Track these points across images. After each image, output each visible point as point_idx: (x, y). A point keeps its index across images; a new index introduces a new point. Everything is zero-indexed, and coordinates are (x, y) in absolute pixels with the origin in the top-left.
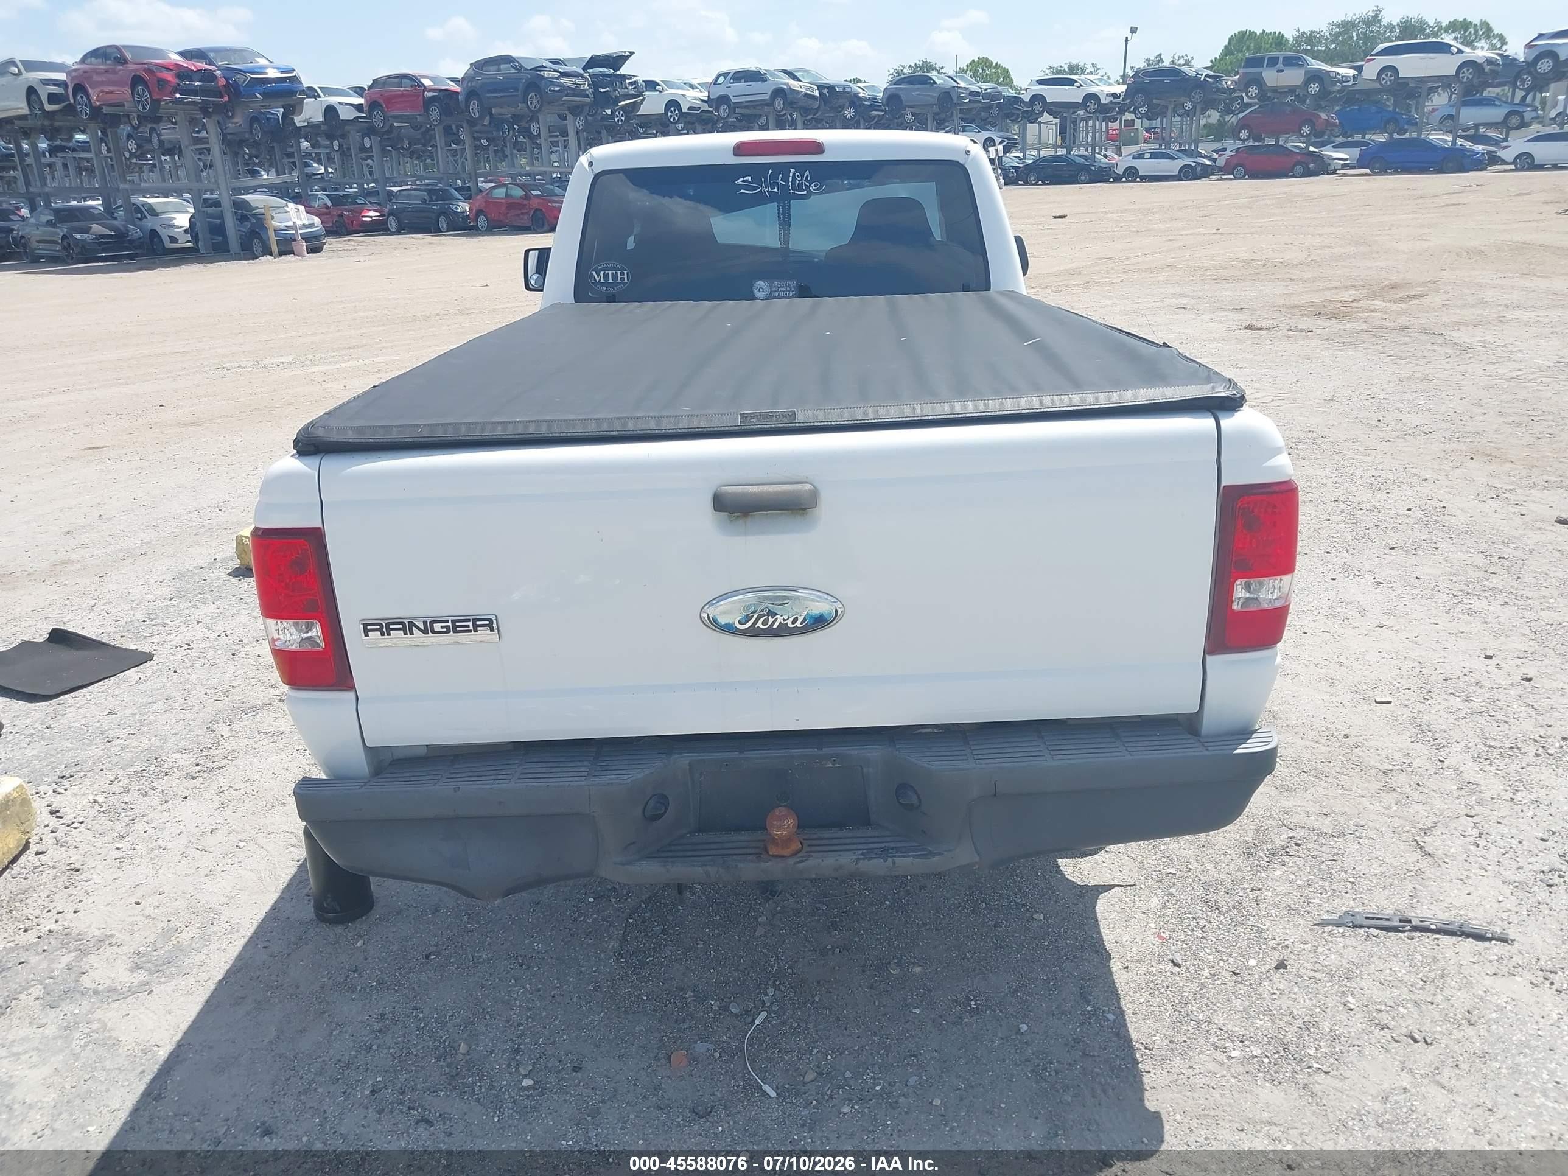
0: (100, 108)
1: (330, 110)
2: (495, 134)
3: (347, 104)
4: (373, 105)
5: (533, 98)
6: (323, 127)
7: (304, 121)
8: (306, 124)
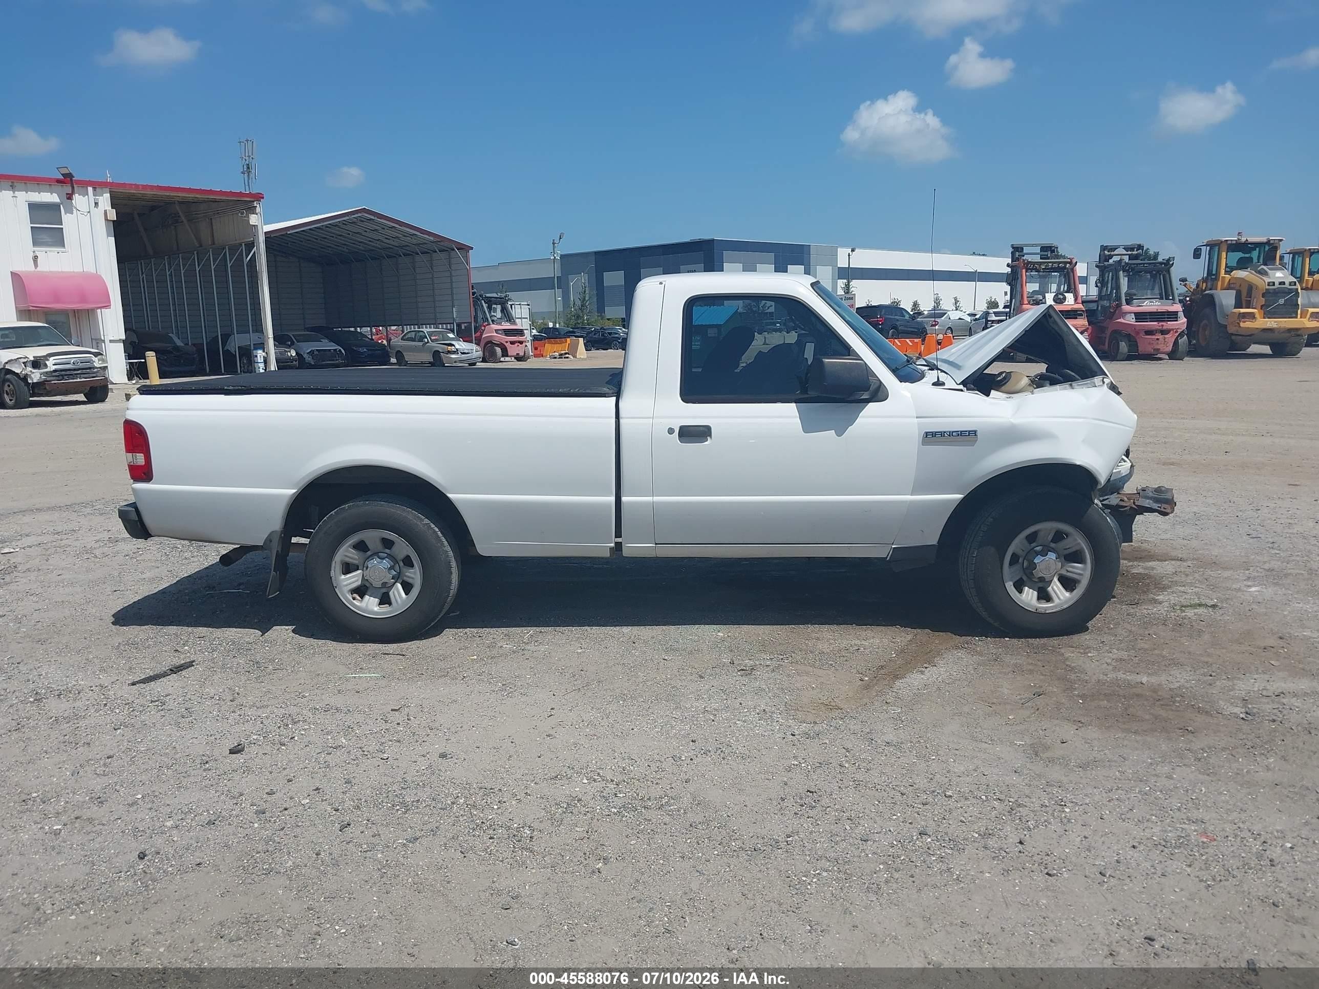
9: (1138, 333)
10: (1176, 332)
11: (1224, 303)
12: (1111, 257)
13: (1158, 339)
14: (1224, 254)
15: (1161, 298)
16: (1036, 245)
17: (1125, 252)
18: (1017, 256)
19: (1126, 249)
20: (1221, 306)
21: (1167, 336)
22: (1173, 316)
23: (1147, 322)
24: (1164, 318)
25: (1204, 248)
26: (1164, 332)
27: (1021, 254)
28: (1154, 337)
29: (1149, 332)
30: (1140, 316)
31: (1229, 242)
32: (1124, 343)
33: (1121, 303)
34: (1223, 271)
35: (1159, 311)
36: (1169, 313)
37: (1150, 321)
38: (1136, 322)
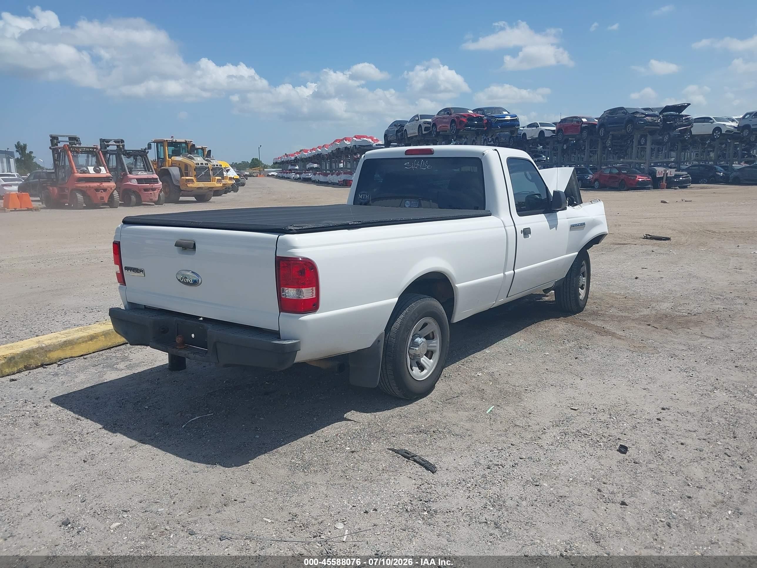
0: (439, 132)
1: (542, 132)
2: (623, 143)
3: (549, 130)
4: (559, 130)
5: (630, 127)
6: (537, 140)
7: (530, 137)
8: (531, 138)
9: (140, 190)
10: (159, 189)
11: (174, 173)
12: (108, 146)
13: (151, 194)
14: (166, 148)
15: (146, 171)
16: (67, 136)
17: (115, 144)
18: (55, 142)
19: (115, 142)
20: (174, 176)
21: (155, 192)
22: (155, 181)
23: (144, 184)
24: (152, 182)
25: (153, 144)
26: (154, 189)
27: (57, 141)
28: (149, 192)
29: (146, 190)
30: (140, 180)
31: (168, 141)
32: (133, 196)
33: (127, 173)
34: (167, 157)
35: (149, 178)
36: (153, 179)
37: (146, 184)
38: (138, 184)
